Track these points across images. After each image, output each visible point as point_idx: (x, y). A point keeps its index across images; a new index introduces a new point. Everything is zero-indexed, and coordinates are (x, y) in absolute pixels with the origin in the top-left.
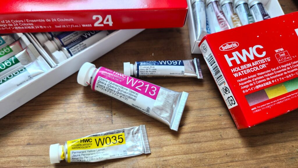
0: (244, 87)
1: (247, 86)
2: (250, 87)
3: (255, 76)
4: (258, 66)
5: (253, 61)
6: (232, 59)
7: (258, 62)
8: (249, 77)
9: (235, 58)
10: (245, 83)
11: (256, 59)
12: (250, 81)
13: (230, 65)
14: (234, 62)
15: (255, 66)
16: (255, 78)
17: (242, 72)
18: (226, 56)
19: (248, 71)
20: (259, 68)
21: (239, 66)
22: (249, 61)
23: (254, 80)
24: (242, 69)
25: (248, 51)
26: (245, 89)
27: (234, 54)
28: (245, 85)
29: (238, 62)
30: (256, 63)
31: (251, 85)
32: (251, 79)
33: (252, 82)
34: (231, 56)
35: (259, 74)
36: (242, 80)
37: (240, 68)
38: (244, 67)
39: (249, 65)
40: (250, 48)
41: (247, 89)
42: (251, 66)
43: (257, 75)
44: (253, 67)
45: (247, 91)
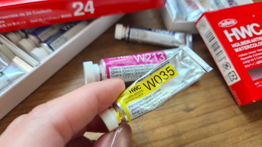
0: (246, 62)
1: (248, 61)
2: (251, 62)
3: (255, 52)
4: (257, 42)
5: (252, 38)
6: (232, 35)
7: (257, 39)
8: (250, 53)
9: (234, 34)
10: (247, 58)
11: (255, 36)
12: (251, 56)
13: (231, 40)
14: (233, 37)
15: (253, 43)
16: (255, 53)
17: (242, 47)
18: (226, 32)
19: (248, 47)
20: (258, 45)
21: (239, 41)
22: (248, 38)
23: (255, 55)
24: (242, 45)
25: (246, 28)
26: (247, 64)
27: (233, 30)
28: (246, 60)
29: (238, 38)
30: (255, 40)
31: (252, 60)
32: (252, 54)
33: (253, 58)
34: (230, 32)
35: (258, 50)
36: (243, 55)
37: (240, 44)
38: (244, 43)
39: (248, 42)
40: (248, 26)
41: (249, 64)
42: (250, 43)
43: (257, 51)
44: (252, 43)
45: (249, 66)
